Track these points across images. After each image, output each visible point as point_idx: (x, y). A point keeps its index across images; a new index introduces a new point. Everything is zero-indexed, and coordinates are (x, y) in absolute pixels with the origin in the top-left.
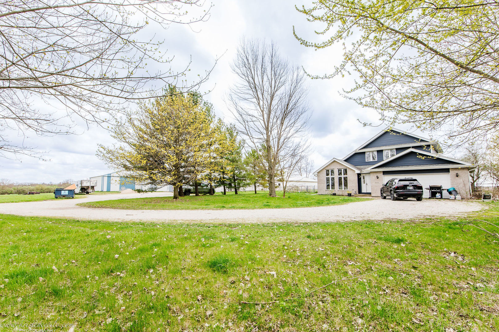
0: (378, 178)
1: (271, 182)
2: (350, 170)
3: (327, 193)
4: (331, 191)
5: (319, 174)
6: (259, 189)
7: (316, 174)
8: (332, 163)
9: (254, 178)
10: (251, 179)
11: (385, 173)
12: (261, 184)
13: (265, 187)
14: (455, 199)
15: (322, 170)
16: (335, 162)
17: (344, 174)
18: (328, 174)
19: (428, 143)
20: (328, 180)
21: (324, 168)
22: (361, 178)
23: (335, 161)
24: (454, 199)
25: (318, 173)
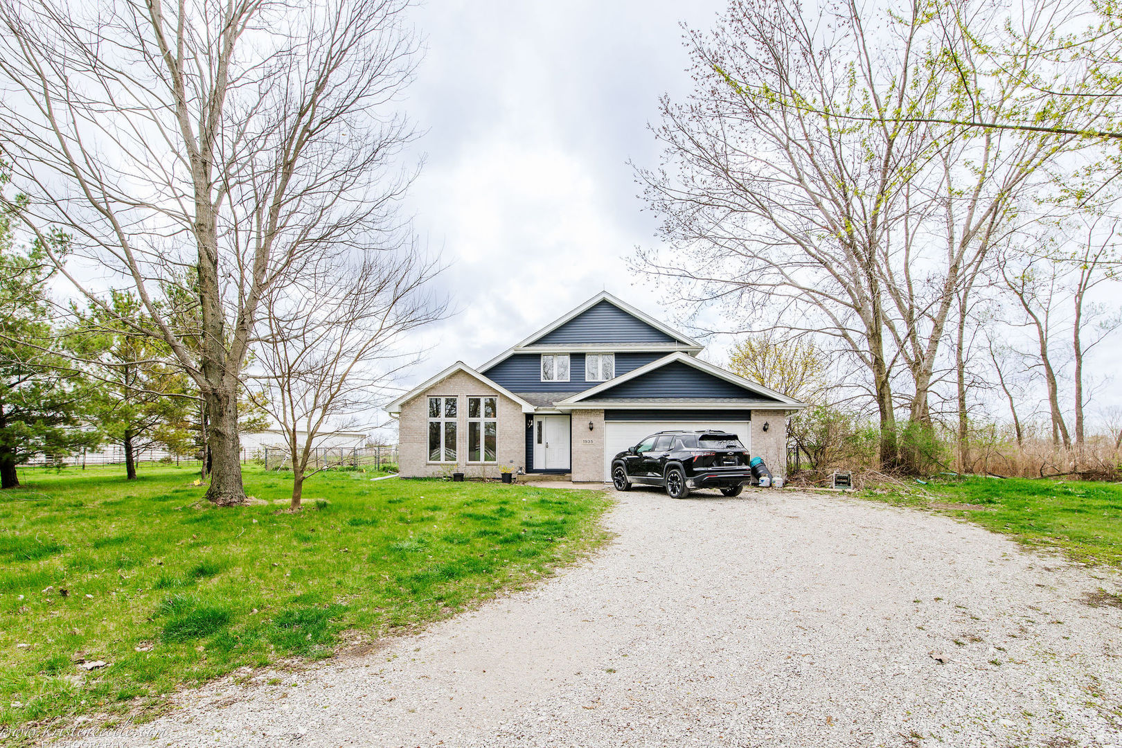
0: (591, 429)
1: (219, 434)
2: (504, 403)
3: (430, 471)
4: (442, 465)
5: (407, 410)
6: (151, 457)
7: (396, 408)
8: (452, 376)
9: (125, 414)
10: (105, 418)
11: (610, 415)
12: (160, 438)
13: (179, 453)
14: (771, 485)
15: (419, 396)
16: (461, 377)
17: (487, 415)
18: (435, 413)
19: (688, 347)
20: (435, 429)
21: (424, 393)
22: (532, 427)
23: (461, 371)
24: (768, 485)
25: (402, 406)
